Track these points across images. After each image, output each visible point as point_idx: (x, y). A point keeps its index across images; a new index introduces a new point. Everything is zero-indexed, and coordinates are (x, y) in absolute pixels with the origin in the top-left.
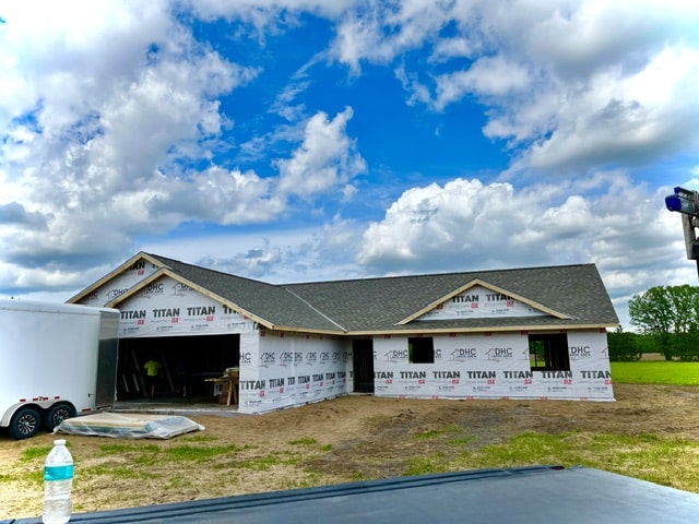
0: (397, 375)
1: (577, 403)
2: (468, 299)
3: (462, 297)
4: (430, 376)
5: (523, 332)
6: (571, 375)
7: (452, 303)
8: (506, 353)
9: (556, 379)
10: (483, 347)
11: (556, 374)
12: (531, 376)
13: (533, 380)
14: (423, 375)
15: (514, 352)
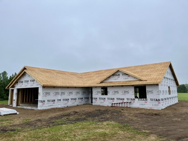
0: (98, 99)
1: (149, 109)
2: (117, 75)
3: (115, 75)
4: (106, 99)
5: (133, 86)
6: (147, 100)
7: (112, 77)
8: (128, 92)
9: (142, 101)
10: (121, 90)
11: (142, 100)
12: (135, 100)
13: (135, 101)
14: (105, 99)
15: (130, 92)
